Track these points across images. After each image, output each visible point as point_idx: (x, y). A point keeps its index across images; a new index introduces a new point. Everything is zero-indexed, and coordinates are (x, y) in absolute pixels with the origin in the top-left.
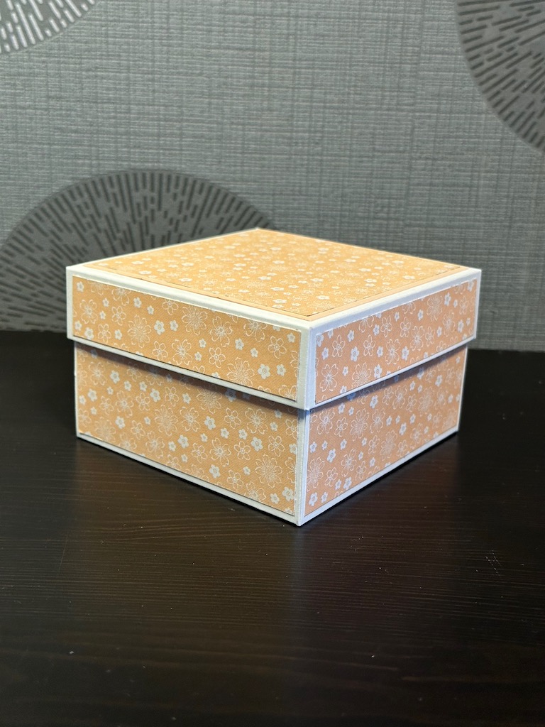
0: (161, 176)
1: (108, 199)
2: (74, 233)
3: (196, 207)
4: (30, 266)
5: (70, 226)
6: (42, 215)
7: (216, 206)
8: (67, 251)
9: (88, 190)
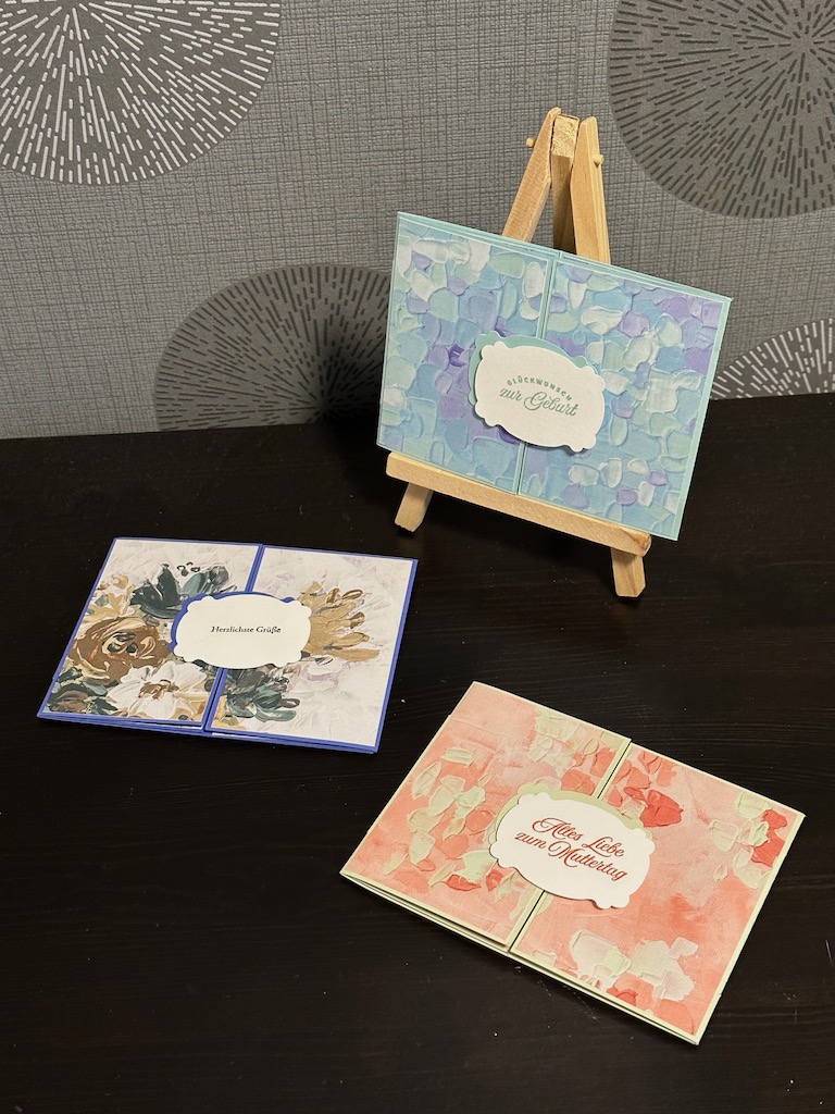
0: (318, 269)
1: (268, 295)
2: (237, 325)
3: (355, 292)
4: (197, 358)
5: (232, 321)
6: (203, 313)
7: (376, 289)
8: (230, 342)
9: (246, 288)
